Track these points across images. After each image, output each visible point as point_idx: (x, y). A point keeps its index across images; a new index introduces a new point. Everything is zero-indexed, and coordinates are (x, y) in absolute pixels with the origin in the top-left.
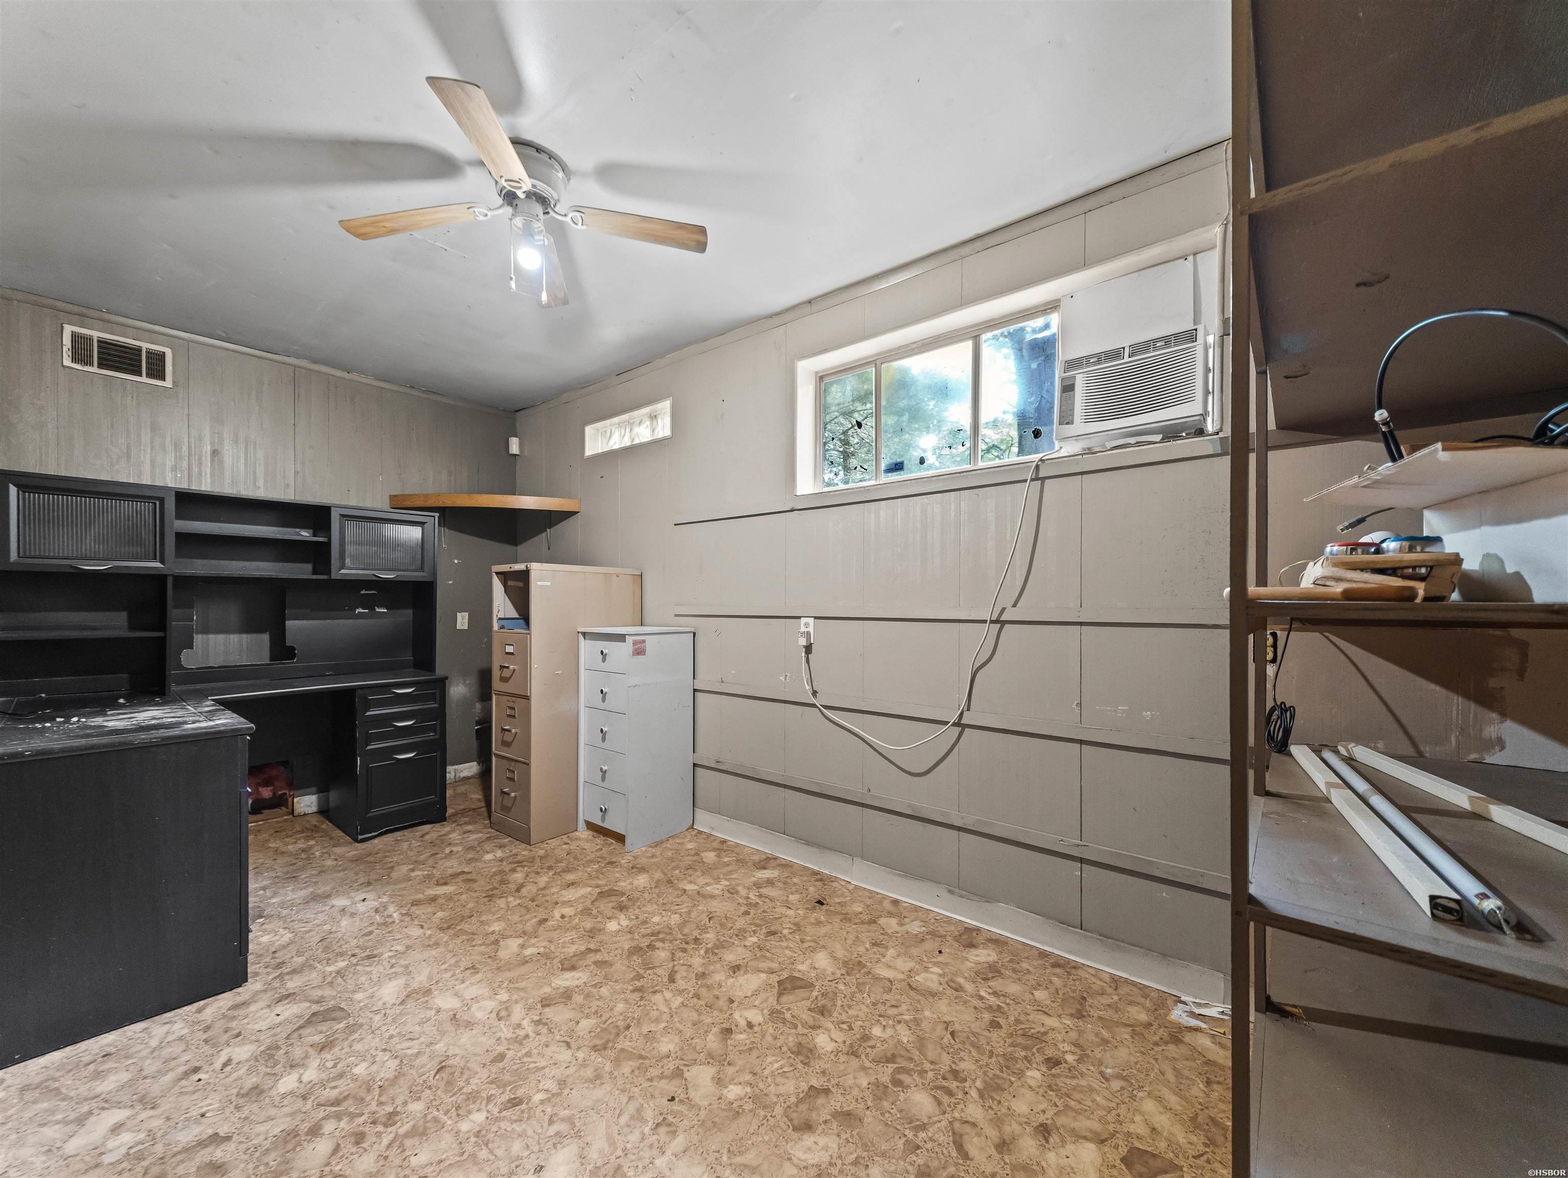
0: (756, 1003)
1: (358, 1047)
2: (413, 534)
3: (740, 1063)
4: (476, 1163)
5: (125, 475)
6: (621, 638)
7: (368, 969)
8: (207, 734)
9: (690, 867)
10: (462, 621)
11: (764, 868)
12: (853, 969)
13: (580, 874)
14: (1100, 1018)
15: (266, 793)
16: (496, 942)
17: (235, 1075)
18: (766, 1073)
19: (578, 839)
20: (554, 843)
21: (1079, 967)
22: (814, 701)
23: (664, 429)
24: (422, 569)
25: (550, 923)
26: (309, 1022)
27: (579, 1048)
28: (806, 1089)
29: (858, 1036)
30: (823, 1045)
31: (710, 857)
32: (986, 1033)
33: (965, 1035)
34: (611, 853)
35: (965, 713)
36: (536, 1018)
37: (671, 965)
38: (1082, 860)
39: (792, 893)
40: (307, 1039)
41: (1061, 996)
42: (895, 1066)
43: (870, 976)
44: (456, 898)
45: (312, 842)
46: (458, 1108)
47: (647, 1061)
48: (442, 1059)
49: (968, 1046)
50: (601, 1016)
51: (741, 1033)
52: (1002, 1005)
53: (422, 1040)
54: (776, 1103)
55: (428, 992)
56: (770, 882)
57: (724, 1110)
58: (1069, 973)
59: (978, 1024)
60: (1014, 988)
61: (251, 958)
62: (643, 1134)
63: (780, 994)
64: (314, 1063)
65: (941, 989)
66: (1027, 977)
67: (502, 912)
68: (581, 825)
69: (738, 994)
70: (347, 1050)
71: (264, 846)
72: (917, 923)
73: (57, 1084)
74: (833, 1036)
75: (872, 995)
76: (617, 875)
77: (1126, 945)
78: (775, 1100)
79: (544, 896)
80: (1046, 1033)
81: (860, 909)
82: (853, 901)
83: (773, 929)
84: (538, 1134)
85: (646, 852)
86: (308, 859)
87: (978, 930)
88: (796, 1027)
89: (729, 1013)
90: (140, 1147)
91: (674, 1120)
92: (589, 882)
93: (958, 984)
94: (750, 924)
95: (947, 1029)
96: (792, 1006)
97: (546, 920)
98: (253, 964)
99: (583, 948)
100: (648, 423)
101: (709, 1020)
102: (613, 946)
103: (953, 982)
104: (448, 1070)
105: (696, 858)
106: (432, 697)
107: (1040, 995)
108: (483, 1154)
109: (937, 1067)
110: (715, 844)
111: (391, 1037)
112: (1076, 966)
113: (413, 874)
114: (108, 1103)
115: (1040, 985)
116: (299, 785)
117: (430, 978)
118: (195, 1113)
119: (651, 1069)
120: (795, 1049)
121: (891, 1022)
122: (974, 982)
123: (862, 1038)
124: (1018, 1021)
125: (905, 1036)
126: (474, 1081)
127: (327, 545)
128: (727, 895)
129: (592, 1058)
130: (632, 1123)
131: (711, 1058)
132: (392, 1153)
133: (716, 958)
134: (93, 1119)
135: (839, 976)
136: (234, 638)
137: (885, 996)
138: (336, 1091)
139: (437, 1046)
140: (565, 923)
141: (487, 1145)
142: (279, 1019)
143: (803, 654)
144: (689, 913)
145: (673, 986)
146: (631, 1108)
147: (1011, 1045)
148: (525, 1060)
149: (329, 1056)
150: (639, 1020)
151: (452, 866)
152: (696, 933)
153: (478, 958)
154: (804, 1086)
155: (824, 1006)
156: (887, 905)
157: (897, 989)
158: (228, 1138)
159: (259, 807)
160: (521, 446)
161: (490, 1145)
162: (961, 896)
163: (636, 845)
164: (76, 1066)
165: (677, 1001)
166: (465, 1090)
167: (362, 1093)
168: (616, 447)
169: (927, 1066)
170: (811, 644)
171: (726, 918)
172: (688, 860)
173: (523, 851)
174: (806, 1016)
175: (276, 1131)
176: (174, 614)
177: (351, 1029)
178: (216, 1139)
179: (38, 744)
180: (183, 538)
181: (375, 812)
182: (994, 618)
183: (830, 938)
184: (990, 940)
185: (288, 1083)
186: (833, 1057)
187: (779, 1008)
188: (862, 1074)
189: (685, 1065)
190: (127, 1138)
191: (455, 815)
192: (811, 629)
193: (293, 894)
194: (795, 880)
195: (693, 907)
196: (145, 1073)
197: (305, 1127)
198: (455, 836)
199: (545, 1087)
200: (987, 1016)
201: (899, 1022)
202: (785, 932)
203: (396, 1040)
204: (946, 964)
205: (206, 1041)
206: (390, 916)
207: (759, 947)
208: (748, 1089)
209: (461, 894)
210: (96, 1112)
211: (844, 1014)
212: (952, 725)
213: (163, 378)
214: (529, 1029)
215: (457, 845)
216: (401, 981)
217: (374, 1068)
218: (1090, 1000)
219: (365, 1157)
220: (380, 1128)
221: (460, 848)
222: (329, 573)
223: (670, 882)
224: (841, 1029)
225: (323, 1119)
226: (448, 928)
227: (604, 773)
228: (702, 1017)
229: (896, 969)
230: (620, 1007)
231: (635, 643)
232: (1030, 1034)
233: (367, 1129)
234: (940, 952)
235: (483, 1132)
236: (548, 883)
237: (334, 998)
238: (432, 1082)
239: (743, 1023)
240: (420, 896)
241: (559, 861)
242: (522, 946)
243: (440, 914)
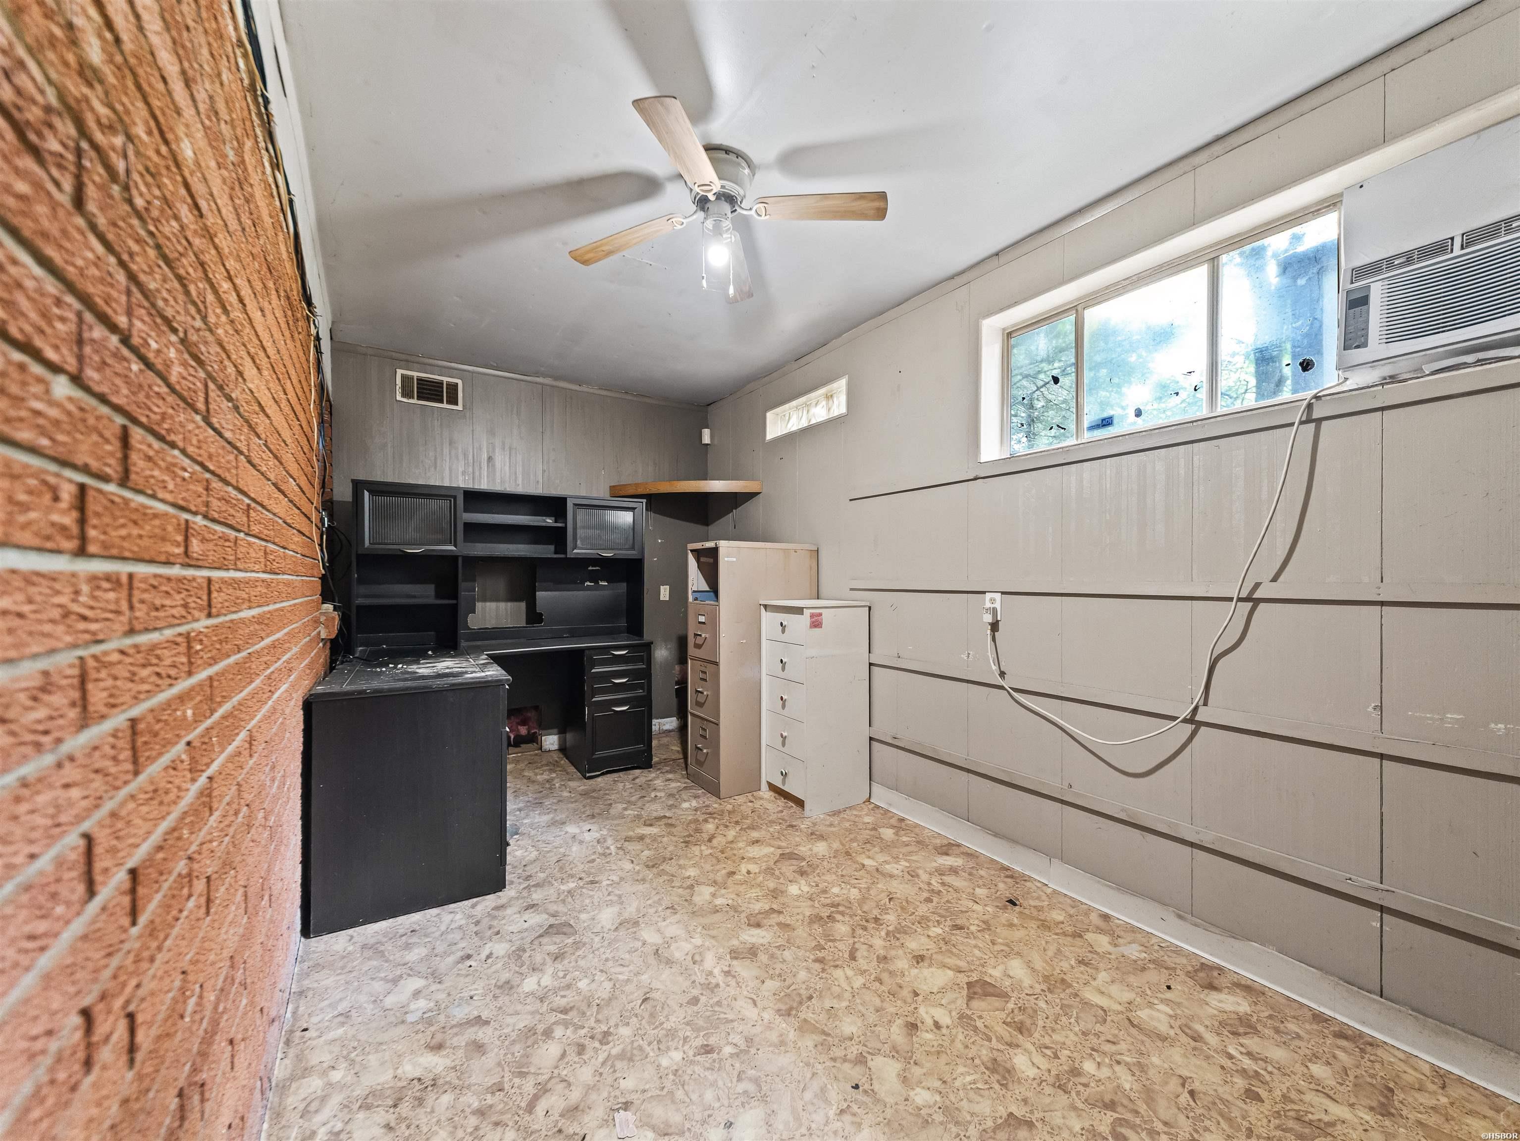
0: (943, 1002)
1: (582, 963)
2: (626, 518)
3: (928, 1065)
4: (673, 1102)
5: (433, 480)
6: (799, 611)
7: (591, 893)
8: (480, 682)
9: (867, 842)
10: (665, 593)
11: (947, 854)
12: (1055, 987)
13: (763, 832)
14: (1420, 1123)
15: (523, 731)
16: (691, 887)
17: (494, 968)
18: (957, 1083)
19: (761, 798)
20: (741, 799)
21: (1378, 1046)
22: (1001, 682)
23: (839, 407)
24: (633, 548)
25: (737, 877)
26: (546, 933)
27: (764, 1009)
28: (1005, 1115)
29: (1066, 1068)
30: (1023, 1068)
31: (888, 834)
32: (1240, 1104)
33: (1210, 1099)
34: (792, 816)
35: (1201, 709)
36: (726, 969)
37: (851, 941)
38: (1382, 909)
39: (979, 887)
40: (545, 948)
41: (1351, 1078)
42: (1116, 1115)
43: (1078, 999)
44: (659, 839)
45: (554, 775)
46: (659, 1042)
47: (829, 1039)
48: (646, 990)
49: (1214, 1114)
50: (785, 980)
51: (927, 1031)
52: (1262, 1072)
53: (631, 968)
54: (970, 1122)
55: (636, 923)
56: (954, 871)
57: (911, 1114)
58: (1362, 1051)
59: (1227, 1088)
60: (1278, 1054)
61: (507, 868)
62: (828, 1118)
63: (970, 998)
64: (549, 970)
65: (1172, 1033)
66: (1297, 1042)
67: (697, 859)
68: (764, 786)
69: (923, 988)
70: (573, 964)
71: (519, 774)
72: (1135, 946)
73: (382, 948)
74: (1035, 1061)
75: (1082, 1024)
76: (797, 839)
77: (1459, 1032)
78: (969, 1118)
79: (732, 849)
80: (1332, 1124)
81: (1061, 918)
82: (1051, 907)
83: (959, 922)
84: (729, 1088)
85: (824, 820)
86: (550, 789)
87: (1220, 970)
88: (990, 1040)
89: (913, 1006)
90: (430, 1014)
91: (859, 1111)
92: (772, 842)
93: (1196, 1032)
94: (933, 913)
95: (1183, 1085)
96: (985, 1014)
97: (734, 873)
98: (511, 873)
99: (767, 907)
100: (824, 403)
101: (892, 1010)
102: (796, 911)
103: (1190, 1028)
104: (651, 1002)
105: (873, 833)
106: (640, 660)
107: (1318, 1069)
108: (680, 1094)
109: (1173, 1131)
110: (893, 821)
111: (607, 960)
112: (1373, 1043)
113: (626, 813)
114: (413, 972)
115: (1317, 1057)
116: (546, 727)
117: (638, 910)
118: (466, 994)
119: (834, 1048)
120: (989, 1065)
121: (1107, 1060)
122: (1218, 1034)
123: (1072, 1071)
124: (1285, 1098)
125: (1127, 1081)
126: (673, 1019)
127: (564, 529)
128: (907, 877)
129: (777, 1022)
130: (815, 1101)
131: (895, 1052)
132: (606, 1070)
133: (898, 944)
134: (402, 982)
135: (1039, 991)
136: (502, 605)
137: (1098, 1027)
138: (565, 1000)
139: (643, 977)
140: (749, 881)
141: (683, 1085)
142: (526, 925)
143: (989, 632)
144: (868, 889)
145: (853, 964)
146: (815, 1086)
147: (1277, 1127)
148: (717, 1009)
149: (560, 967)
150: (821, 992)
151: (655, 809)
152: (876, 912)
153: (677, 899)
154: (1002, 1112)
155: (1022, 1023)
156: (1094, 917)
157: (1113, 1021)
158: (487, 1023)
159: (519, 742)
160: (712, 437)
161: (686, 1087)
162: (1196, 925)
163: (815, 811)
164: (393, 936)
165: (859, 981)
166: (665, 1026)
167: (584, 1007)
168: (794, 428)
169: (1159, 1126)
170: (998, 621)
171: (907, 902)
172: (866, 834)
173: (714, 804)
174: (1001, 1030)
175: (521, 1025)
176: (463, 585)
177: (577, 945)
178: (480, 1021)
179: (375, 684)
180: (470, 528)
181: (599, 754)
182: (1244, 594)
183: (1026, 945)
184: (1238, 985)
185: (530, 984)
186: (1035, 1085)
187: (969, 1013)
188: (1073, 1114)
189: (869, 1053)
190: (422, 1004)
191: (659, 763)
192: (997, 605)
193: (540, 818)
194: (982, 873)
195: (873, 883)
196: (436, 951)
197: (541, 1028)
198: (659, 783)
199: (734, 1041)
200: (1240, 1083)
201: (1118, 1063)
202: (973, 928)
203: (610, 964)
204: (1179, 1004)
205: (476, 933)
206: (608, 848)
207: (944, 939)
208: (938, 1098)
209: (663, 836)
210: (405, 976)
211: (1047, 1037)
212: (1182, 721)
213: (456, 404)
214: (720, 979)
215: (660, 791)
216: (615, 909)
217: (594, 986)
218: (1400, 1095)
219: (584, 1069)
220: (597, 1044)
221: (662, 794)
222: (565, 553)
223: (848, 853)
224: (1045, 1055)
225: (554, 1023)
226: (653, 866)
227: (784, 738)
228: (885, 1005)
229: (1110, 997)
230: (802, 975)
231: (812, 616)
232: (1307, 1119)
233: (586, 1042)
234: (1169, 987)
235: (680, 1072)
236: (735, 837)
237: (566, 914)
238: (638, 1011)
239: (929, 1022)
240: (631, 833)
241: (744, 817)
242: (714, 895)
243: (647, 853)
